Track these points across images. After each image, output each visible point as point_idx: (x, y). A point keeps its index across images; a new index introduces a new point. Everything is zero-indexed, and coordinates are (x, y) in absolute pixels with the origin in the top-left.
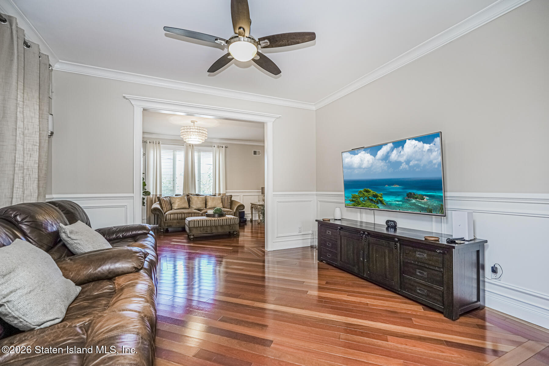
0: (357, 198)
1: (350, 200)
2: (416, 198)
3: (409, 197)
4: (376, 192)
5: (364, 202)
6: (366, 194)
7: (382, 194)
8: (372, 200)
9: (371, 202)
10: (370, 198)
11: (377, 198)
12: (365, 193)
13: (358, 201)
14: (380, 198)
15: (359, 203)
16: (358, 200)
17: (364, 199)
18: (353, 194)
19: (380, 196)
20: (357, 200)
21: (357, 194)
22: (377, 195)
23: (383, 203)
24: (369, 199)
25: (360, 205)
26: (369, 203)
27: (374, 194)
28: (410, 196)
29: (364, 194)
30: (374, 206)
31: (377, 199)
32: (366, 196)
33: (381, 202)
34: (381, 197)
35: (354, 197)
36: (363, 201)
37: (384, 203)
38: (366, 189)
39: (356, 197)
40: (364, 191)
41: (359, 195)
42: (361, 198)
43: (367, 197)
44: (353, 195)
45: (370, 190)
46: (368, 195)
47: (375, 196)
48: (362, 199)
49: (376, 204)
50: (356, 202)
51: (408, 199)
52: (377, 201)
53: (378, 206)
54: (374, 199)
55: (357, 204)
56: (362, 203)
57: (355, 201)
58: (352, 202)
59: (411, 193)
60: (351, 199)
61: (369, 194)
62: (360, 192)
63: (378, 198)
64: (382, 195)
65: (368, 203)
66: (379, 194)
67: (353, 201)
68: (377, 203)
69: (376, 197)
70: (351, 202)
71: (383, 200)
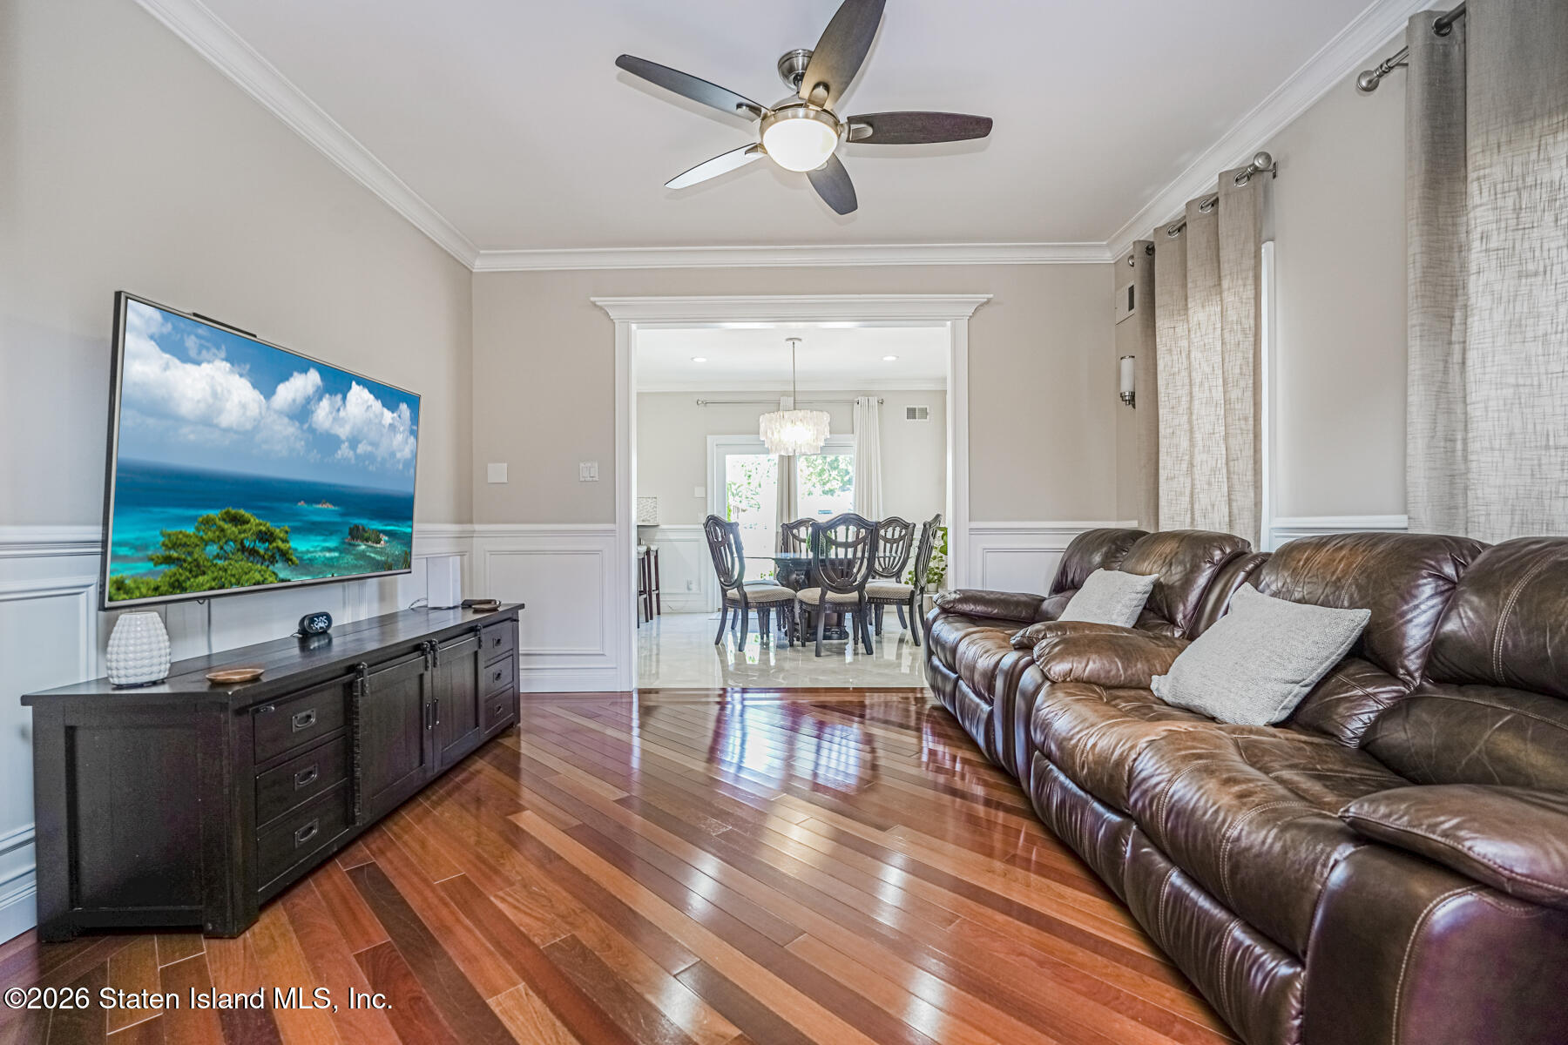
0: (190, 549)
1: (151, 559)
2: (367, 540)
3: (353, 538)
4: (268, 524)
5: (220, 563)
6: (231, 529)
7: (287, 528)
8: (253, 552)
9: (251, 559)
10: (247, 544)
11: (270, 543)
12: (226, 526)
13: (196, 560)
14: (280, 543)
15: (198, 566)
16: (196, 556)
17: (222, 548)
18: (169, 531)
19: (282, 535)
20: (190, 554)
21: (191, 530)
22: (272, 534)
23: (291, 560)
24: (243, 549)
25: (204, 573)
26: (241, 564)
27: (260, 531)
28: (356, 534)
29: (222, 530)
30: (260, 572)
31: (271, 547)
32: (232, 537)
33: (285, 556)
34: (284, 541)
35: (175, 546)
36: (218, 557)
37: (294, 559)
38: (233, 511)
39: (185, 545)
40: (224, 520)
41: (201, 533)
42: (209, 548)
43: (235, 541)
44: (169, 535)
45: (247, 514)
46: (240, 533)
47: (267, 537)
48: (213, 549)
49: (267, 563)
50: (185, 565)
51: (353, 542)
52: (270, 554)
53: (276, 571)
54: (261, 548)
55: (191, 571)
56: (215, 565)
57: (178, 559)
58: (162, 567)
59: (357, 527)
60: (162, 552)
61: (245, 531)
62: (208, 522)
63: (274, 544)
64: (287, 532)
65: (237, 565)
66: (278, 530)
67: (168, 560)
68: (273, 560)
69: (267, 540)
70: (156, 565)
71: (290, 548)
